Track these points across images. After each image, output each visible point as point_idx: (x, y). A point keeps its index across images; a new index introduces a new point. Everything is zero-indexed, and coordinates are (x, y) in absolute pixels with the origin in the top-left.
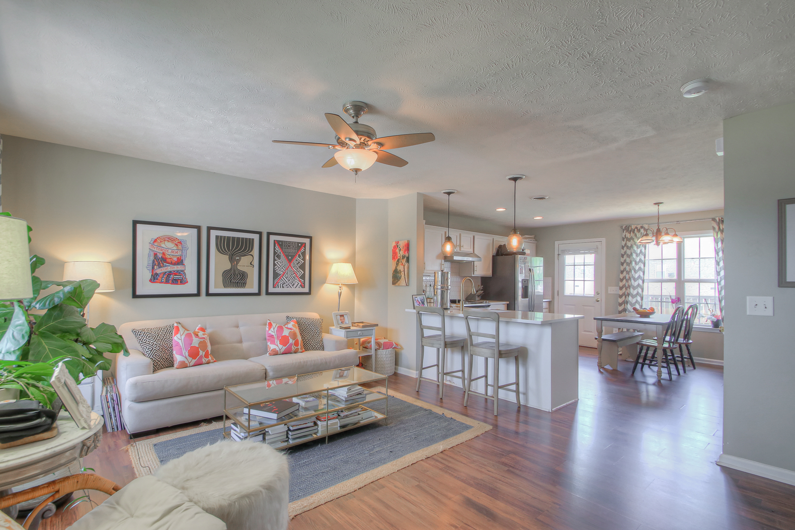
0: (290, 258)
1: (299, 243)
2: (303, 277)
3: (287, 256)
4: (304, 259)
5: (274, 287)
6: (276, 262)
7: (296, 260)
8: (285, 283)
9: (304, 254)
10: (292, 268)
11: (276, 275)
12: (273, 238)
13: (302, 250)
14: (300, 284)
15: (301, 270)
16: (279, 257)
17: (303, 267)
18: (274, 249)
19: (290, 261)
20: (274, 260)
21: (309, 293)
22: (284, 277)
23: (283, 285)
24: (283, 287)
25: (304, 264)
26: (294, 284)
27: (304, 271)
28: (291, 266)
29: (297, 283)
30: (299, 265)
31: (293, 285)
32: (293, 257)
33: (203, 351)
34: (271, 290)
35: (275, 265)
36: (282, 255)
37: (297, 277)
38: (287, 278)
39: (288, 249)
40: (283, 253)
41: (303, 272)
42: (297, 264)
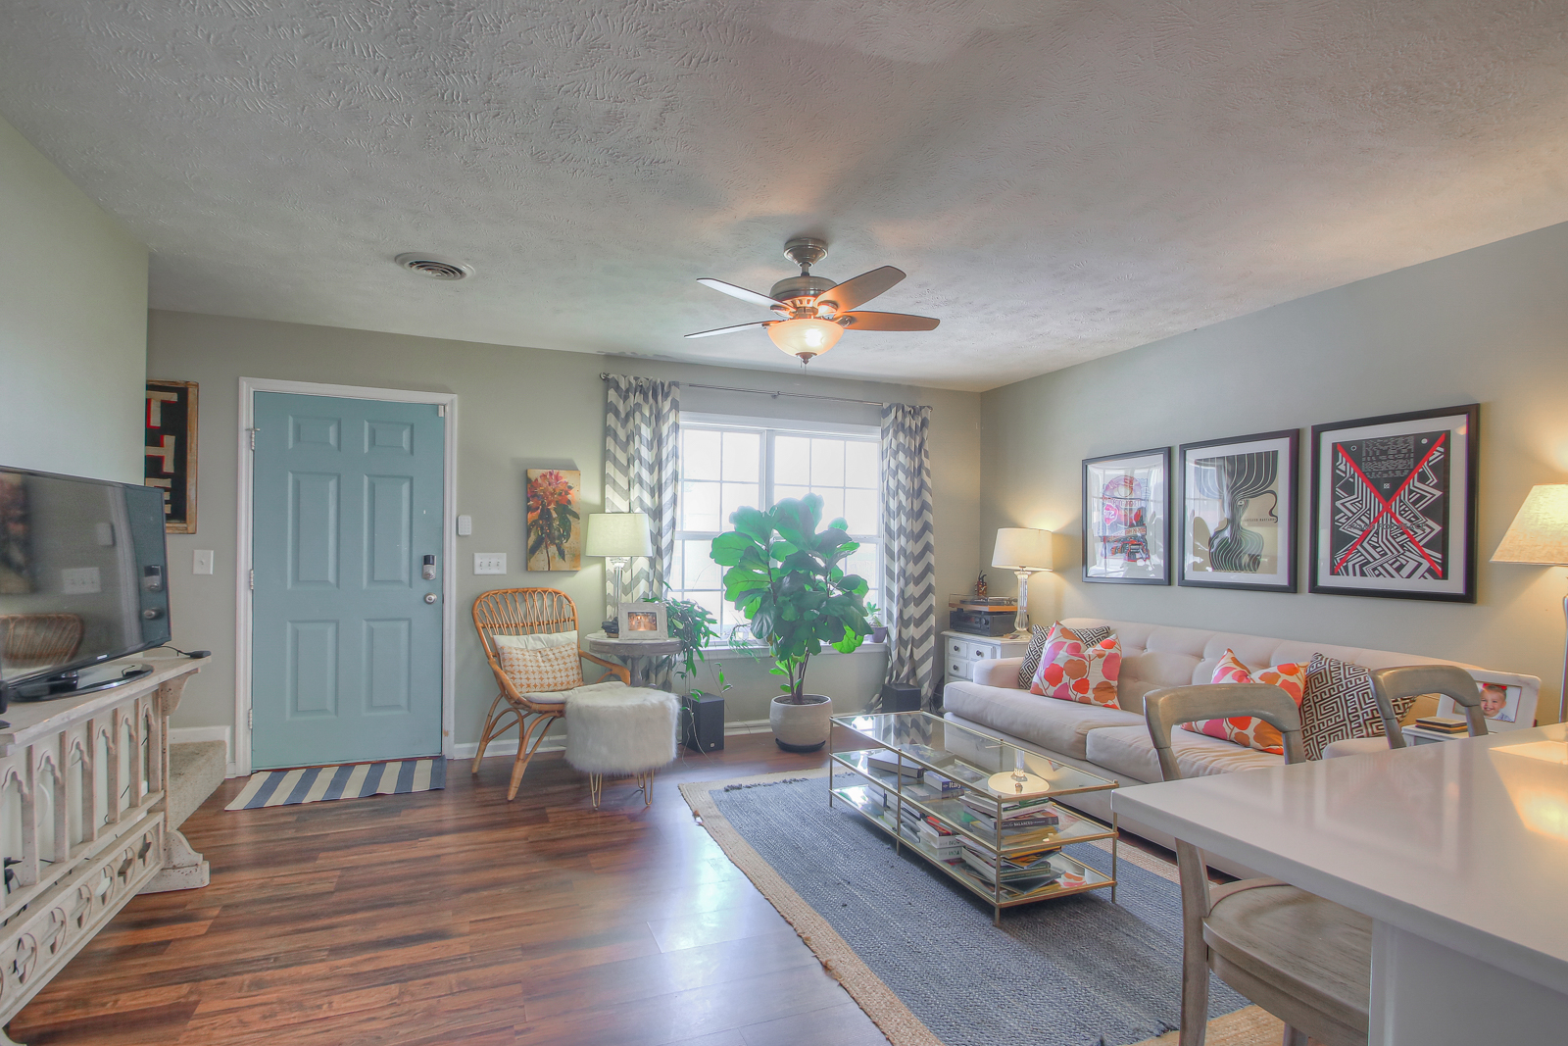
0: (1387, 486)
1: (1418, 437)
2: (1441, 543)
3: (1374, 485)
4: (1444, 485)
5: (1334, 572)
6: (1338, 504)
7: (1411, 492)
8: (1369, 562)
9: (1443, 470)
10: (1393, 515)
11: (1339, 540)
12: (1328, 439)
13: (1436, 455)
14: (1426, 565)
15: (1430, 523)
16: (1349, 488)
17: (1439, 511)
18: (1334, 467)
19: (1387, 498)
20: (1335, 497)
21: (1469, 596)
22: (1365, 544)
23: (1361, 567)
24: (1363, 574)
25: (1445, 500)
26: (1401, 566)
27: (1445, 523)
28: (1389, 511)
29: (1412, 565)
30: (1422, 505)
31: (1399, 569)
32: (1398, 484)
33: (1072, 677)
34: (1325, 579)
35: (1335, 511)
36: (1358, 481)
37: (1416, 544)
38: (1374, 548)
39: (1378, 460)
40: (1363, 475)
41: (1437, 528)
42: (1414, 503)
